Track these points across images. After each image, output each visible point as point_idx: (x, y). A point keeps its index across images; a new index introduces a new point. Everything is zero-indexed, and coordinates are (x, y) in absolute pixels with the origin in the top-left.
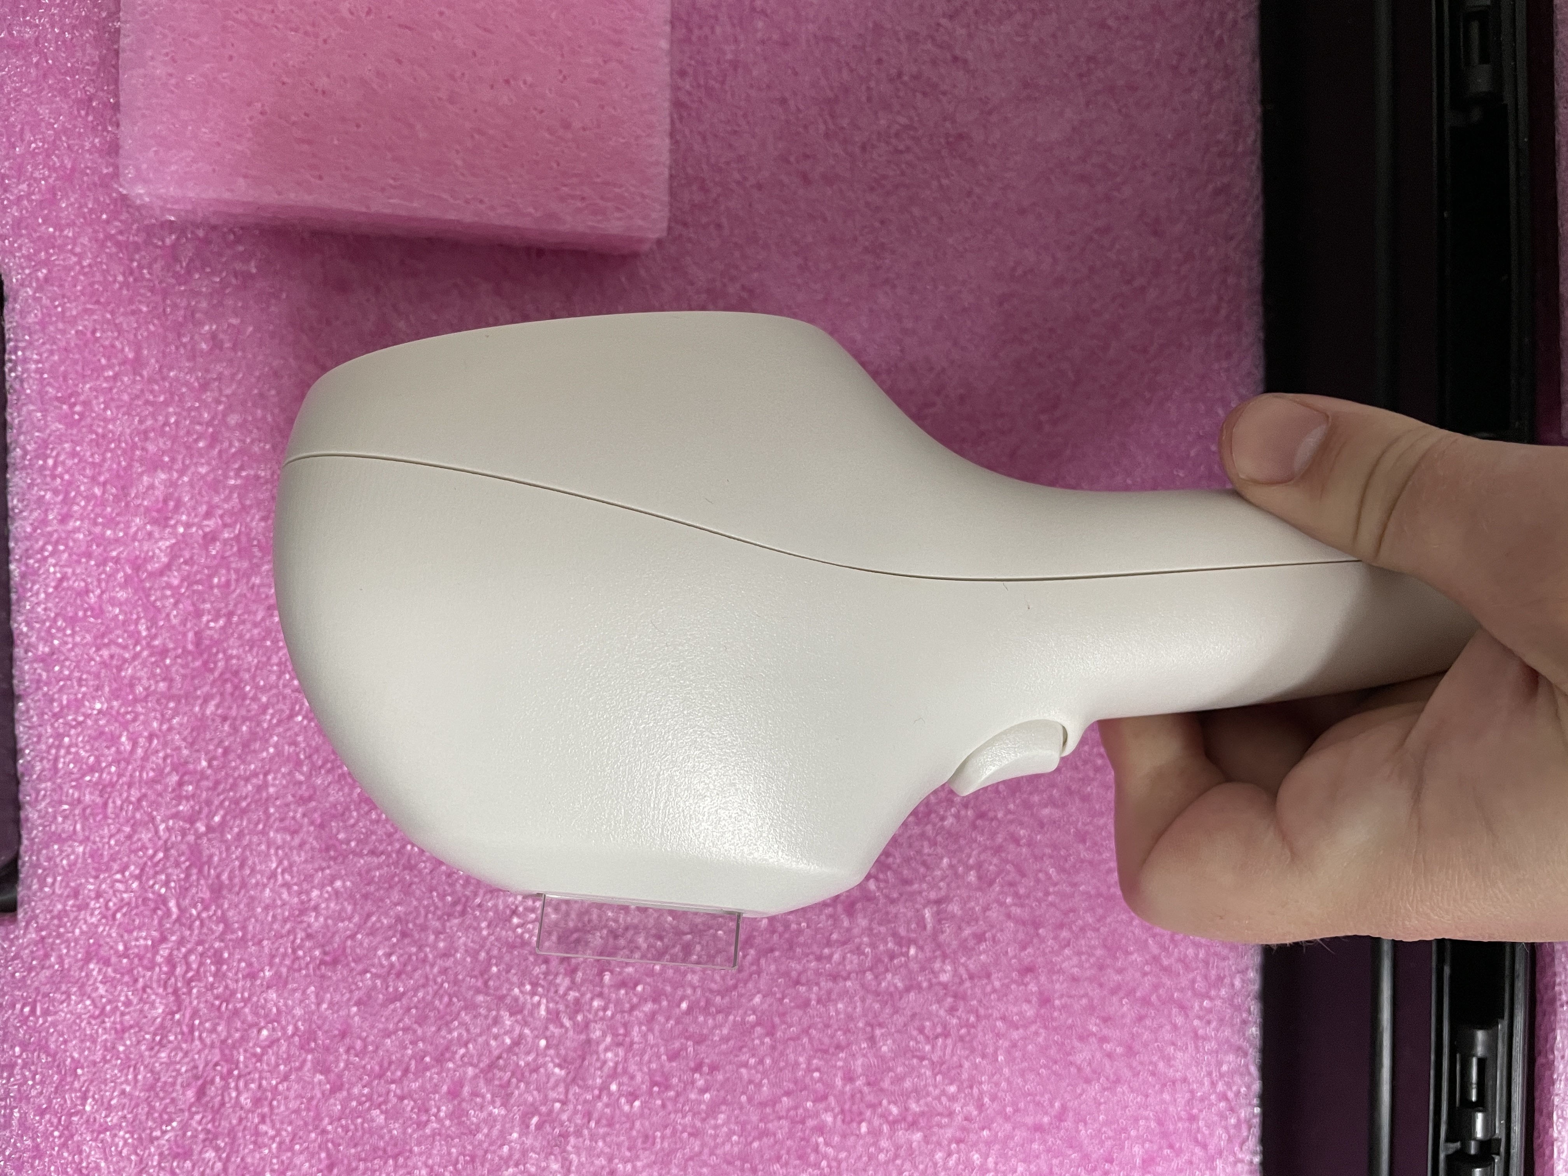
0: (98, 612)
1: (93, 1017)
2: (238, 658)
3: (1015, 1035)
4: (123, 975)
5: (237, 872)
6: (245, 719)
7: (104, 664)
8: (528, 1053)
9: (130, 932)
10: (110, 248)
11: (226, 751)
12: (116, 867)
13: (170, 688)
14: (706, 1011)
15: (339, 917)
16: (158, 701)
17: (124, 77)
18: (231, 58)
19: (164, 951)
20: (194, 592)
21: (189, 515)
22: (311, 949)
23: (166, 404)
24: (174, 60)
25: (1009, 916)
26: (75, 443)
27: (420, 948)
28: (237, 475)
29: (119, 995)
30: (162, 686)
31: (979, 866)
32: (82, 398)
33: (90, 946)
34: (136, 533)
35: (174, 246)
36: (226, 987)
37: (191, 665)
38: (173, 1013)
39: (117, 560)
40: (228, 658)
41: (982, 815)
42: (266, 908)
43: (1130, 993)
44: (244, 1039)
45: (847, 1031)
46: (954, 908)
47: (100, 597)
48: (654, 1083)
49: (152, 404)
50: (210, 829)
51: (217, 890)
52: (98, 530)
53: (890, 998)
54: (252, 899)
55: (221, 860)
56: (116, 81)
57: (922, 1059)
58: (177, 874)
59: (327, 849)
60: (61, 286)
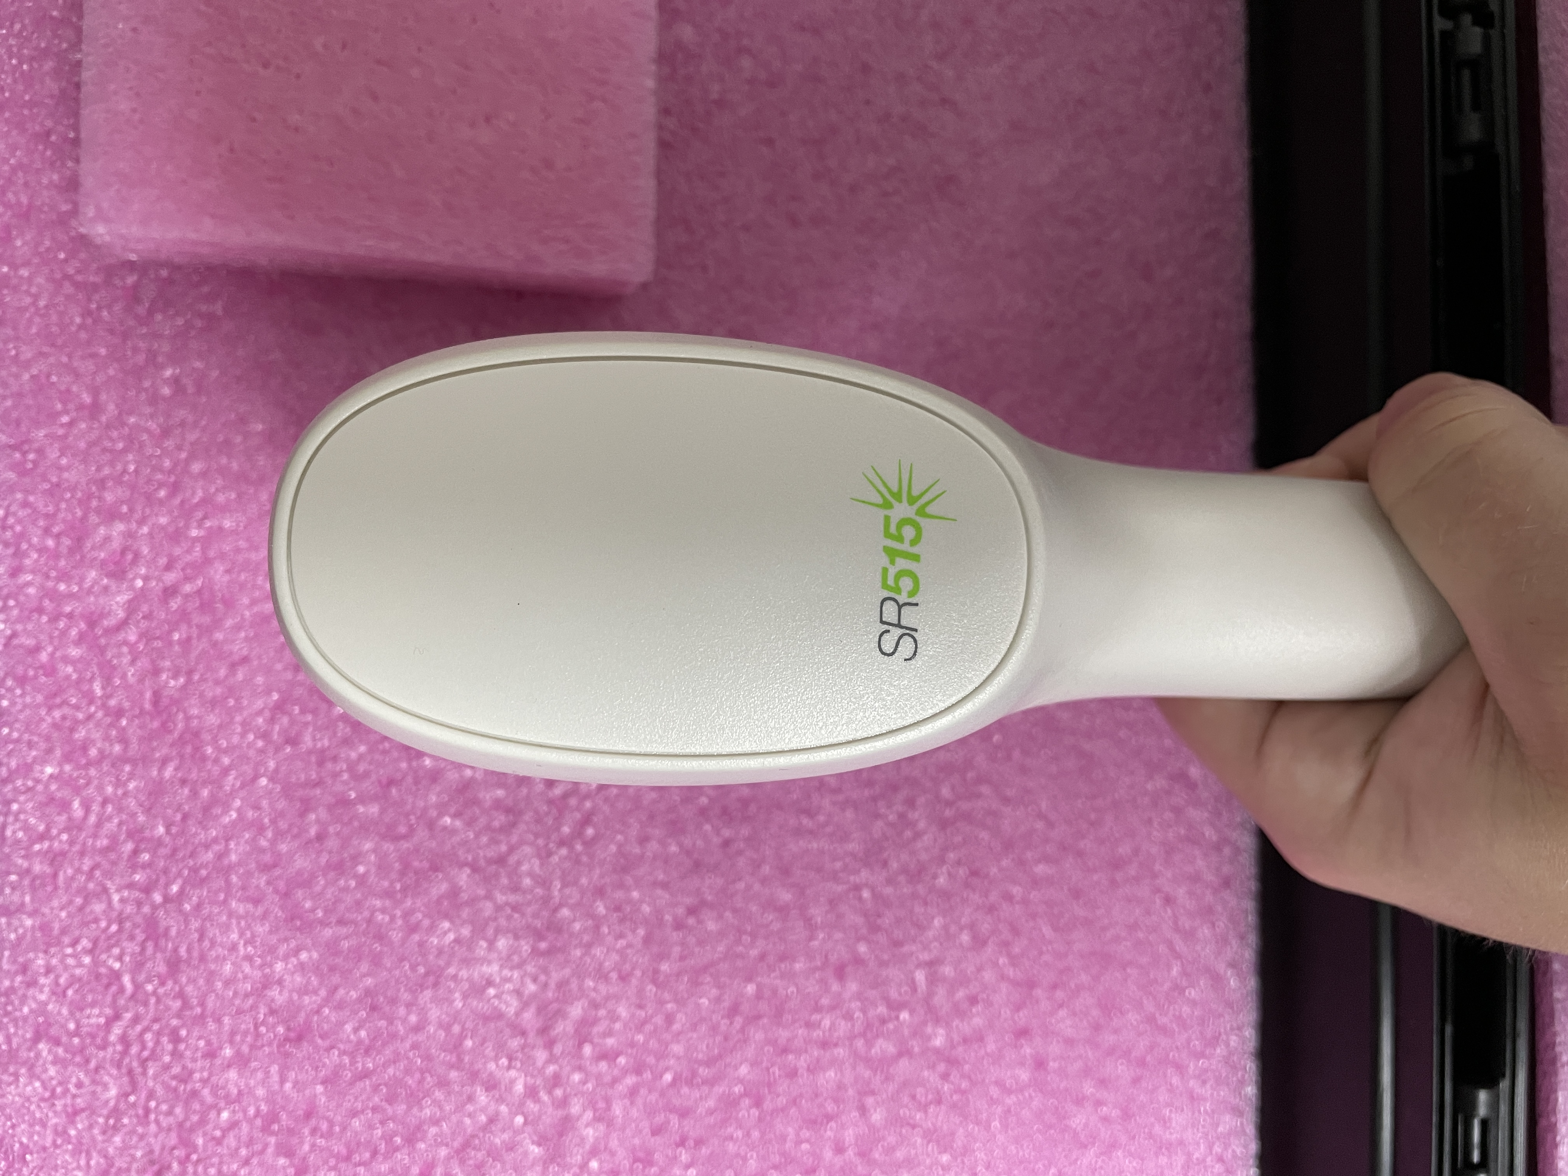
0: (50, 670)
1: (43, 1099)
2: (199, 717)
3: (1010, 1100)
4: (74, 1054)
5: (196, 945)
6: (205, 783)
7: (55, 726)
8: (503, 1130)
9: (81, 1009)
10: (68, 288)
11: (185, 817)
12: (66, 940)
13: (125, 749)
14: (690, 1083)
15: (304, 991)
16: (113, 765)
17: (85, 112)
18: (198, 93)
19: (117, 1030)
20: (153, 649)
21: (148, 567)
22: (274, 1026)
23: (125, 451)
24: (138, 95)
25: (1003, 977)
26: (27, 492)
27: (391, 1022)
28: (200, 526)
29: (70, 1077)
30: (117, 748)
31: (972, 927)
32: (36, 445)
33: (39, 1025)
34: (92, 587)
35: (136, 287)
36: (184, 1067)
37: (150, 726)
38: (127, 1095)
39: (70, 616)
40: (188, 719)
41: (974, 873)
42: (227, 983)
43: (1127, 1054)
44: (203, 1122)
45: (836, 1101)
46: (947, 970)
47: (52, 655)
48: (636, 1160)
49: (111, 451)
50: (167, 899)
51: (174, 966)
52: (50, 584)
53: (882, 1065)
54: (212, 973)
55: (178, 933)
56: (76, 114)
57: (914, 1127)
58: (132, 947)
59: (292, 919)
60: (15, 328)
